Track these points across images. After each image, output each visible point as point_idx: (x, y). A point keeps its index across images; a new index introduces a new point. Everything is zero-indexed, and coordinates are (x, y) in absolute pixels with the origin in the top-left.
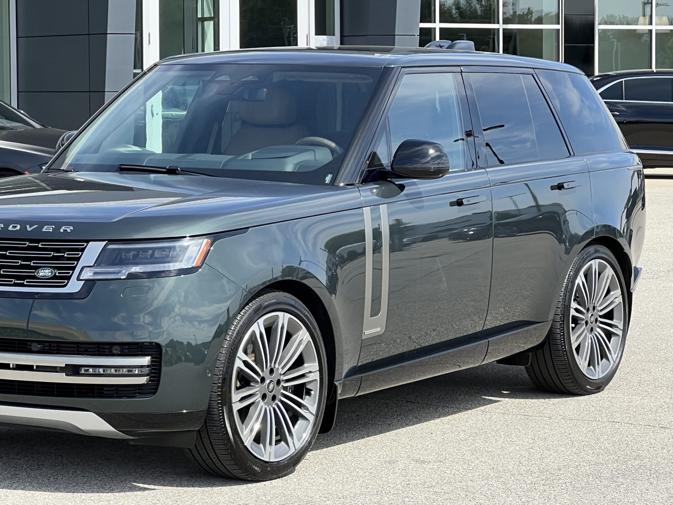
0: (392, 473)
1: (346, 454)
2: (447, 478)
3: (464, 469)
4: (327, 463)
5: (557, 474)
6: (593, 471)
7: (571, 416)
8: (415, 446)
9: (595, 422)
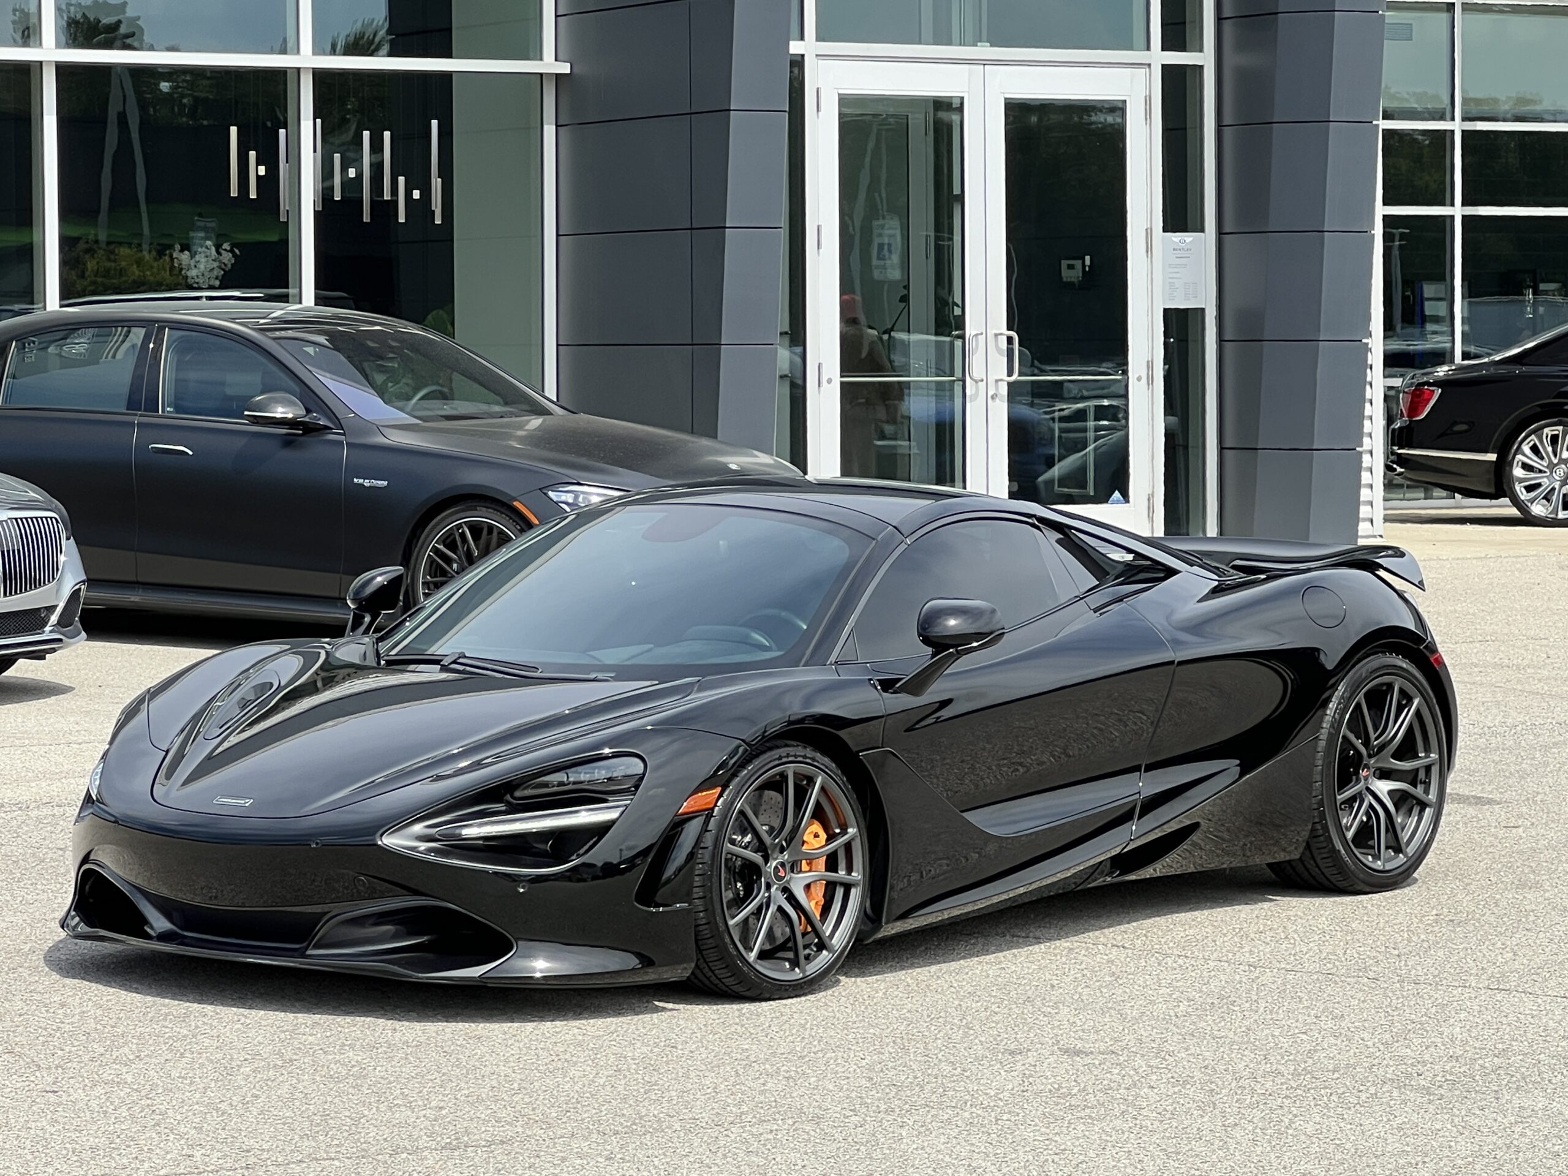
1: (938, 1036)
3: (1149, 1066)
4: (892, 1051)
5: (1325, 1079)
6: (1398, 1076)
7: (1419, 978)
8: (1079, 1024)
9: (1460, 989)
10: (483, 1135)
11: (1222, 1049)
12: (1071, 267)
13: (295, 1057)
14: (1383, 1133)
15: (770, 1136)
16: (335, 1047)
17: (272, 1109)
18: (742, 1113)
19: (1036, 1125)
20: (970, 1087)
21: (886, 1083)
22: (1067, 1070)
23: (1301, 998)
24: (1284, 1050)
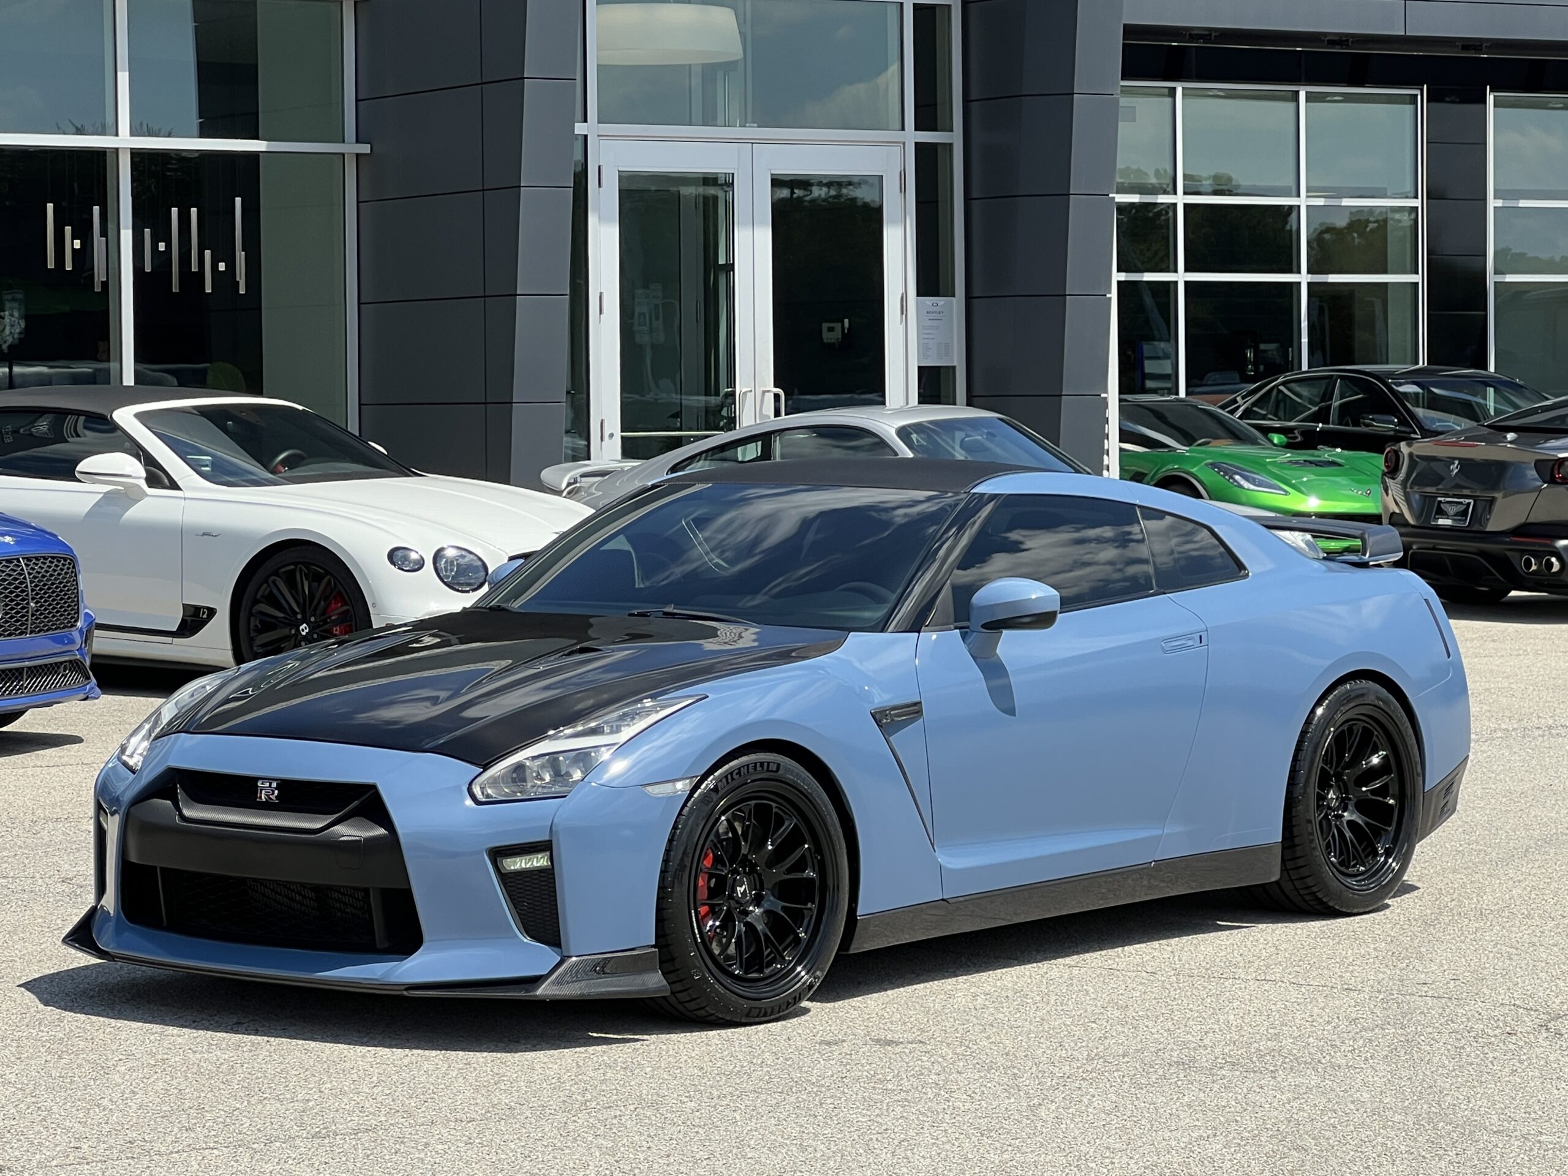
0: (824, 1060)
2: (917, 1069)
5: (1116, 1062)
6: (1183, 1059)
10: (349, 1124)
11: (1020, 1038)
12: (831, 329)
13: (166, 1056)
14: (1174, 1111)
15: (615, 1121)
16: (203, 1047)
17: (151, 1104)
18: (587, 1101)
19: (858, 1108)
20: (793, 1074)
21: (716, 1072)
22: (880, 1058)
23: (1087, 991)
24: (1076, 1038)
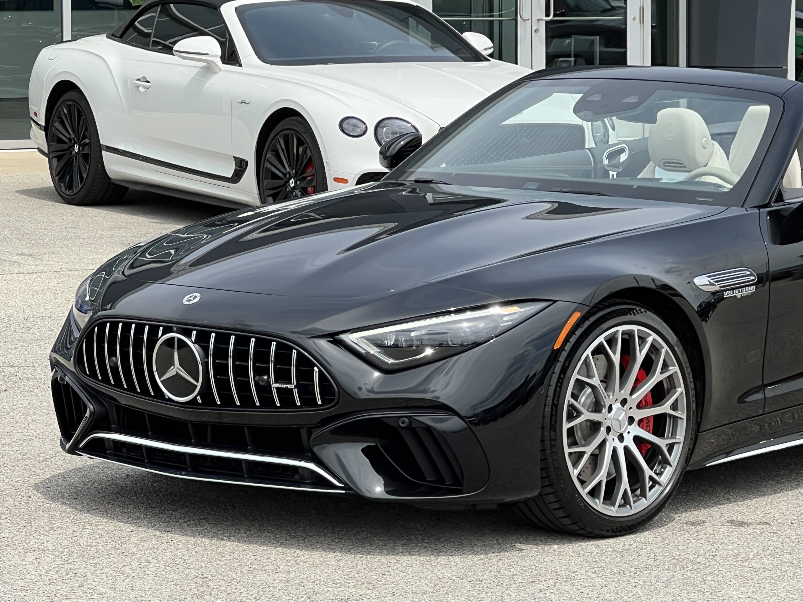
0: (693, 539)
2: (771, 548)
